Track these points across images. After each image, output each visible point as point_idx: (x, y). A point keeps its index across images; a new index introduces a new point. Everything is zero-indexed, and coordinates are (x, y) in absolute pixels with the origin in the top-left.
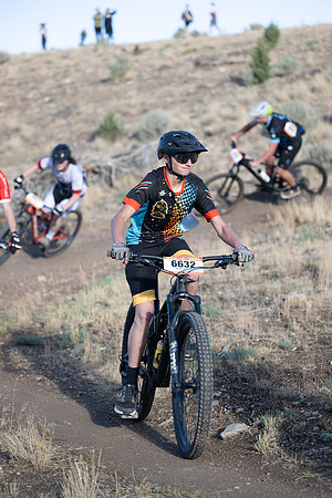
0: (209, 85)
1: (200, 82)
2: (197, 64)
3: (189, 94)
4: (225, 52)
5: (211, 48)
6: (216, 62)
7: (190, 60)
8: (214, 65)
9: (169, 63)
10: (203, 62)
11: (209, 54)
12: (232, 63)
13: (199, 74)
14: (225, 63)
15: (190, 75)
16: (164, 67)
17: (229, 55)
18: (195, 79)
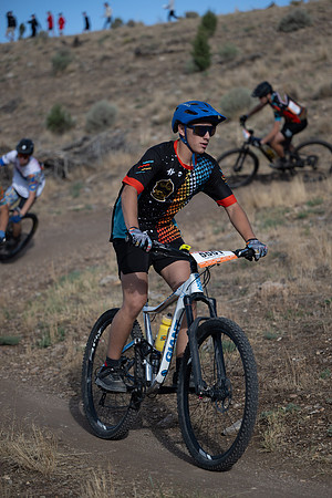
0: (151, 74)
1: (141, 72)
2: (138, 54)
3: (132, 84)
4: (164, 41)
5: (150, 37)
6: (157, 51)
7: (130, 49)
8: (154, 54)
9: (109, 53)
10: (144, 51)
11: (148, 43)
12: (171, 52)
13: (140, 64)
14: (165, 52)
15: (131, 65)
16: (105, 58)
17: (168, 44)
18: (137, 69)
